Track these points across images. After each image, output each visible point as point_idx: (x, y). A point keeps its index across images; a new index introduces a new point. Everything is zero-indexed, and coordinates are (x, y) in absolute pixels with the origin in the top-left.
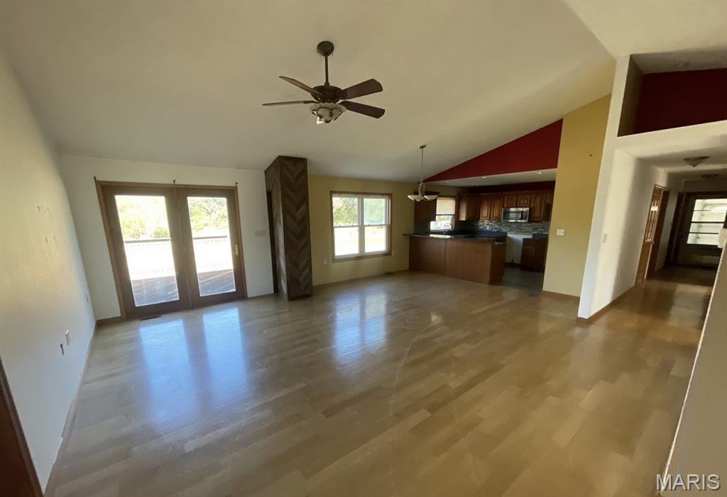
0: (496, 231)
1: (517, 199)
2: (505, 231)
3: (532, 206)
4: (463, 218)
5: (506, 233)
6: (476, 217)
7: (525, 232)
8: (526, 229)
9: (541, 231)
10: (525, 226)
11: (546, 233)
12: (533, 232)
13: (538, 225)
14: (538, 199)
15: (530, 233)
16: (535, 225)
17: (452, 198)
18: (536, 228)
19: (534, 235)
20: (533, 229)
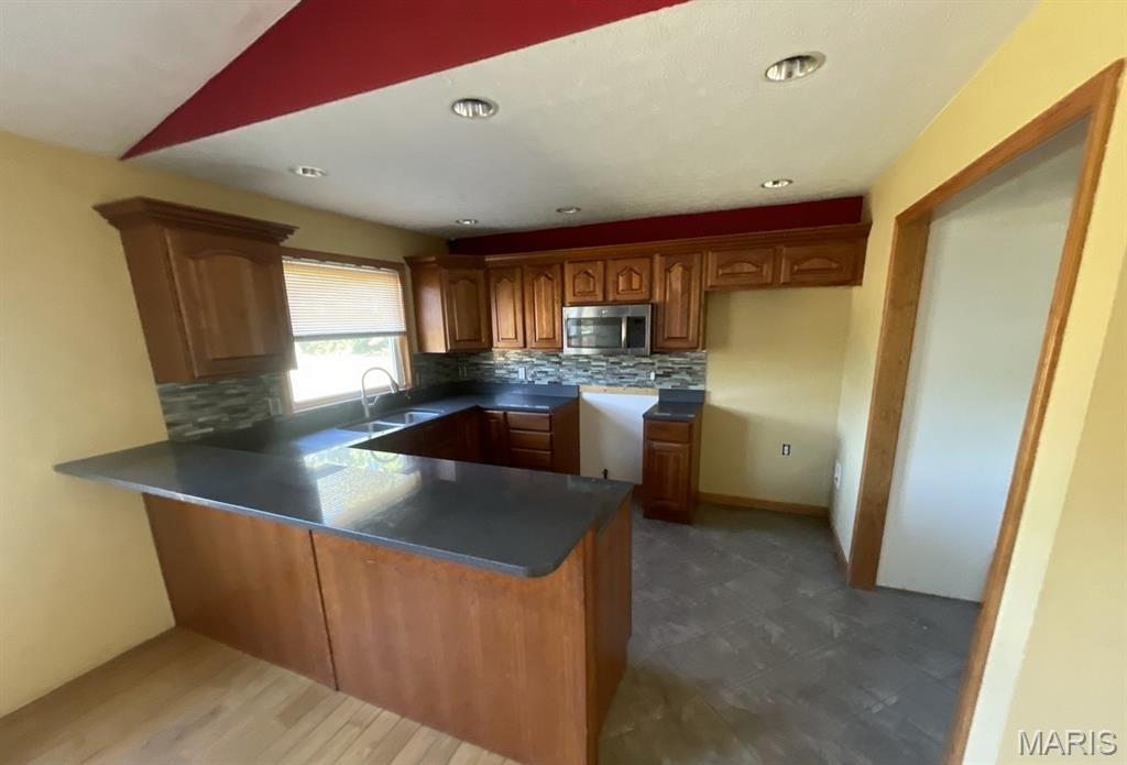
0: (545, 382)
1: (604, 273)
2: (573, 382)
4: (437, 344)
5: (577, 389)
6: (480, 339)
7: (635, 386)
8: (636, 375)
9: (683, 382)
10: (634, 366)
11: (700, 387)
12: (660, 383)
13: (673, 363)
14: (677, 271)
15: (652, 387)
16: (666, 361)
17: (383, 271)
18: (669, 373)
19: (662, 393)
20: (657, 376)
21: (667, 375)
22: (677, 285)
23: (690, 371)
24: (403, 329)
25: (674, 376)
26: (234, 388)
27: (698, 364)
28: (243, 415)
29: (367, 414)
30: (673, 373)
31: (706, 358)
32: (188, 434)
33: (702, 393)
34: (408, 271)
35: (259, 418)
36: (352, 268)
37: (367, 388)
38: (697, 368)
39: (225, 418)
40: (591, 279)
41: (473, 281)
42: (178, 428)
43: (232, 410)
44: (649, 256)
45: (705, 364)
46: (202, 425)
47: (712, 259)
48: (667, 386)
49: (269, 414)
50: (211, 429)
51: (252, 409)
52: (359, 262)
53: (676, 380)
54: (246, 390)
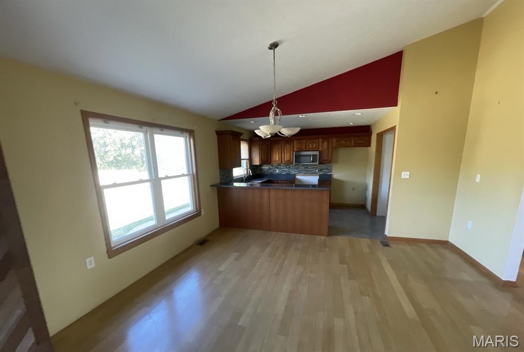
0: (285, 173)
1: (306, 143)
2: (293, 173)
3: (320, 149)
4: (257, 162)
5: (295, 175)
6: (268, 161)
7: (312, 174)
8: (312, 171)
9: (326, 172)
10: (312, 168)
12: (319, 173)
13: (323, 167)
14: (326, 143)
19: (320, 176)
22: (326, 146)
23: (328, 169)
24: (248, 158)
25: (323, 171)
29: (244, 181)
33: (331, 175)
34: (249, 142)
35: (230, 179)
40: (302, 145)
41: (267, 145)
42: (221, 180)
43: (227, 177)
44: (319, 139)
45: (332, 167)
47: (335, 140)
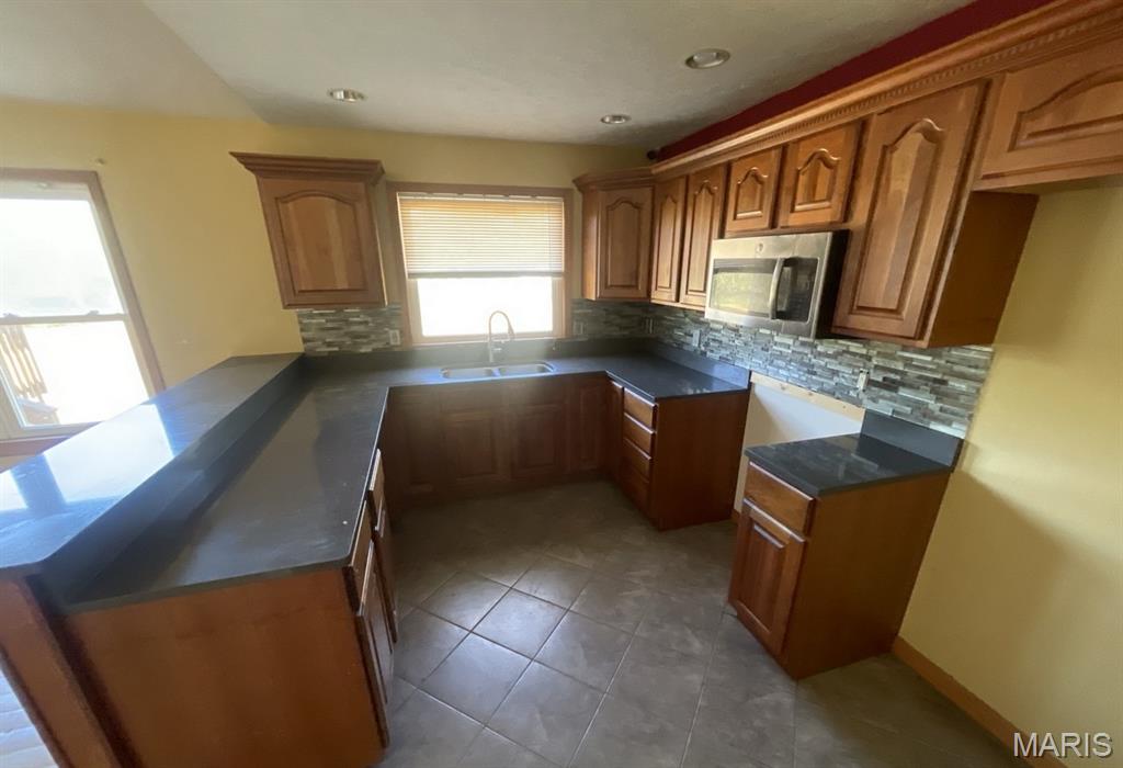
4: (592, 286)
6: (637, 286)
7: (831, 393)
8: (835, 373)
9: (918, 406)
10: (835, 356)
11: (956, 431)
12: (874, 400)
13: (908, 362)
15: (857, 402)
16: (892, 357)
17: (541, 200)
18: (894, 381)
19: (871, 418)
20: (870, 382)
21: (890, 385)
22: (901, 182)
23: (938, 387)
24: (563, 269)
25: (903, 392)
26: (358, 317)
27: (962, 376)
28: (365, 341)
29: (491, 360)
30: (904, 385)
31: (987, 368)
32: (318, 350)
33: (960, 445)
34: (578, 196)
35: (380, 345)
36: (500, 199)
37: (494, 331)
38: (962, 386)
39: (348, 341)
40: (759, 186)
41: (637, 207)
42: (309, 344)
43: (356, 336)
45: (981, 381)
46: (329, 344)
48: (884, 408)
49: (388, 344)
50: (336, 349)
51: (373, 337)
52: (507, 191)
53: (907, 402)
54: (369, 319)
